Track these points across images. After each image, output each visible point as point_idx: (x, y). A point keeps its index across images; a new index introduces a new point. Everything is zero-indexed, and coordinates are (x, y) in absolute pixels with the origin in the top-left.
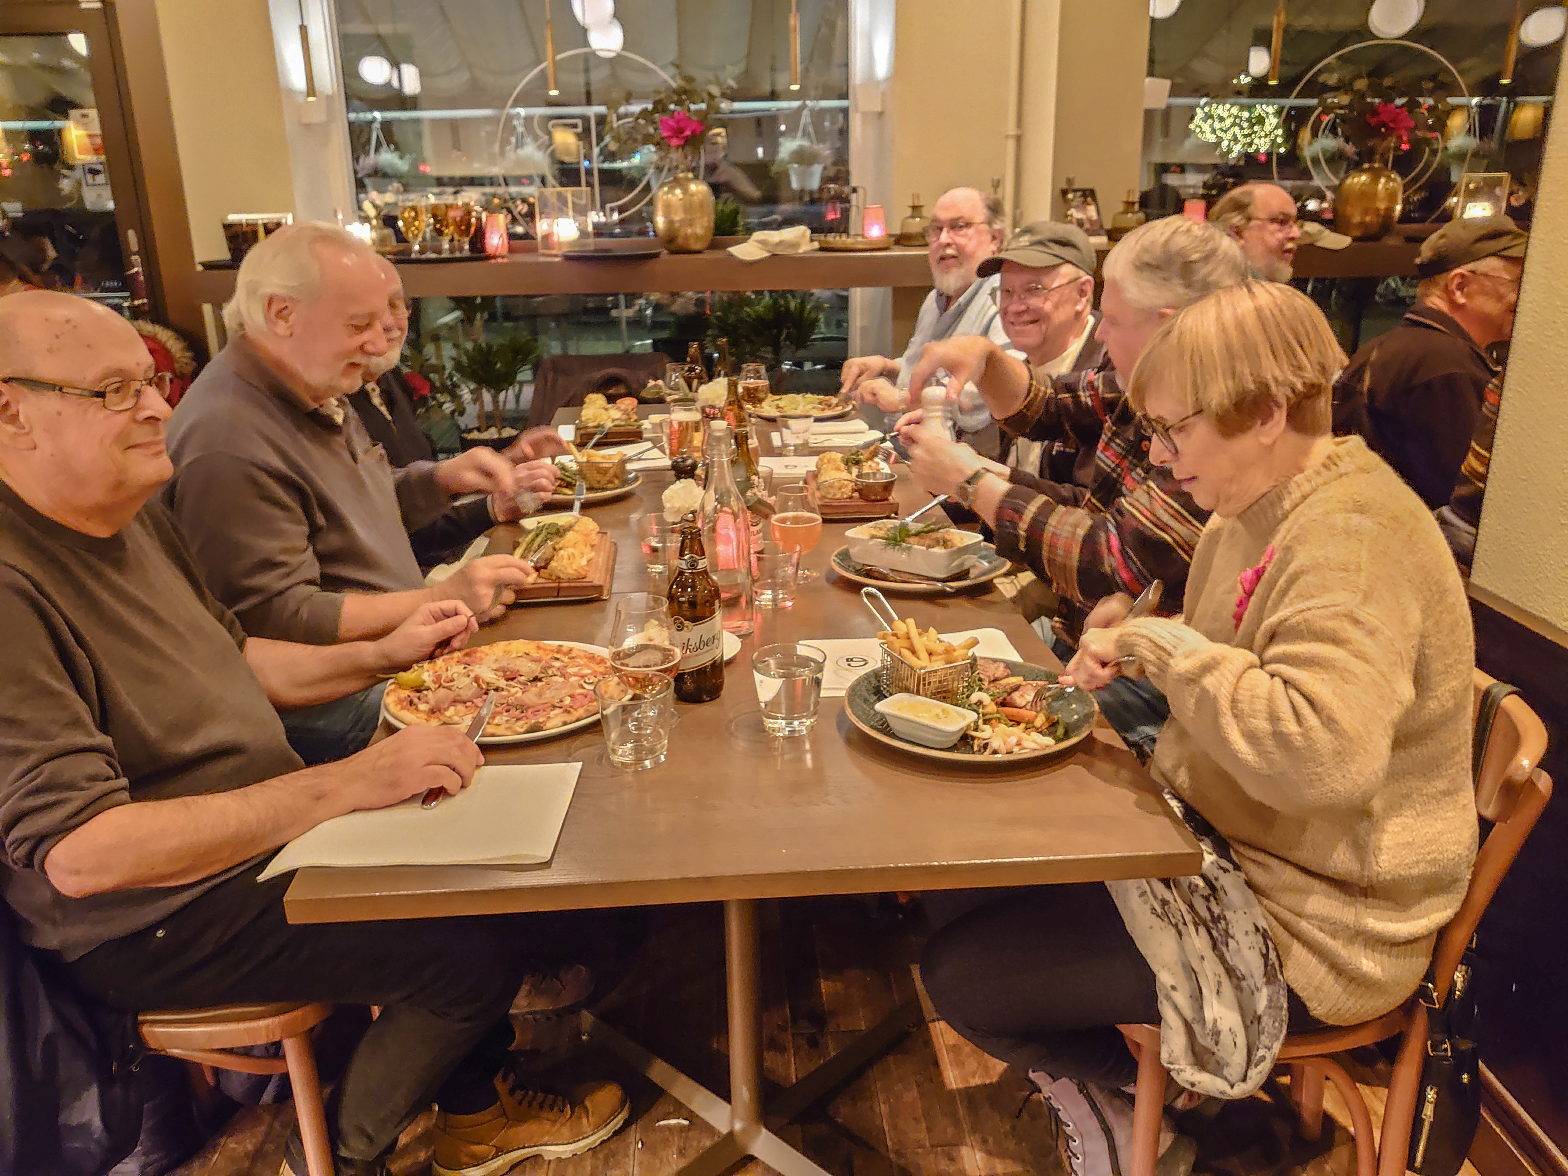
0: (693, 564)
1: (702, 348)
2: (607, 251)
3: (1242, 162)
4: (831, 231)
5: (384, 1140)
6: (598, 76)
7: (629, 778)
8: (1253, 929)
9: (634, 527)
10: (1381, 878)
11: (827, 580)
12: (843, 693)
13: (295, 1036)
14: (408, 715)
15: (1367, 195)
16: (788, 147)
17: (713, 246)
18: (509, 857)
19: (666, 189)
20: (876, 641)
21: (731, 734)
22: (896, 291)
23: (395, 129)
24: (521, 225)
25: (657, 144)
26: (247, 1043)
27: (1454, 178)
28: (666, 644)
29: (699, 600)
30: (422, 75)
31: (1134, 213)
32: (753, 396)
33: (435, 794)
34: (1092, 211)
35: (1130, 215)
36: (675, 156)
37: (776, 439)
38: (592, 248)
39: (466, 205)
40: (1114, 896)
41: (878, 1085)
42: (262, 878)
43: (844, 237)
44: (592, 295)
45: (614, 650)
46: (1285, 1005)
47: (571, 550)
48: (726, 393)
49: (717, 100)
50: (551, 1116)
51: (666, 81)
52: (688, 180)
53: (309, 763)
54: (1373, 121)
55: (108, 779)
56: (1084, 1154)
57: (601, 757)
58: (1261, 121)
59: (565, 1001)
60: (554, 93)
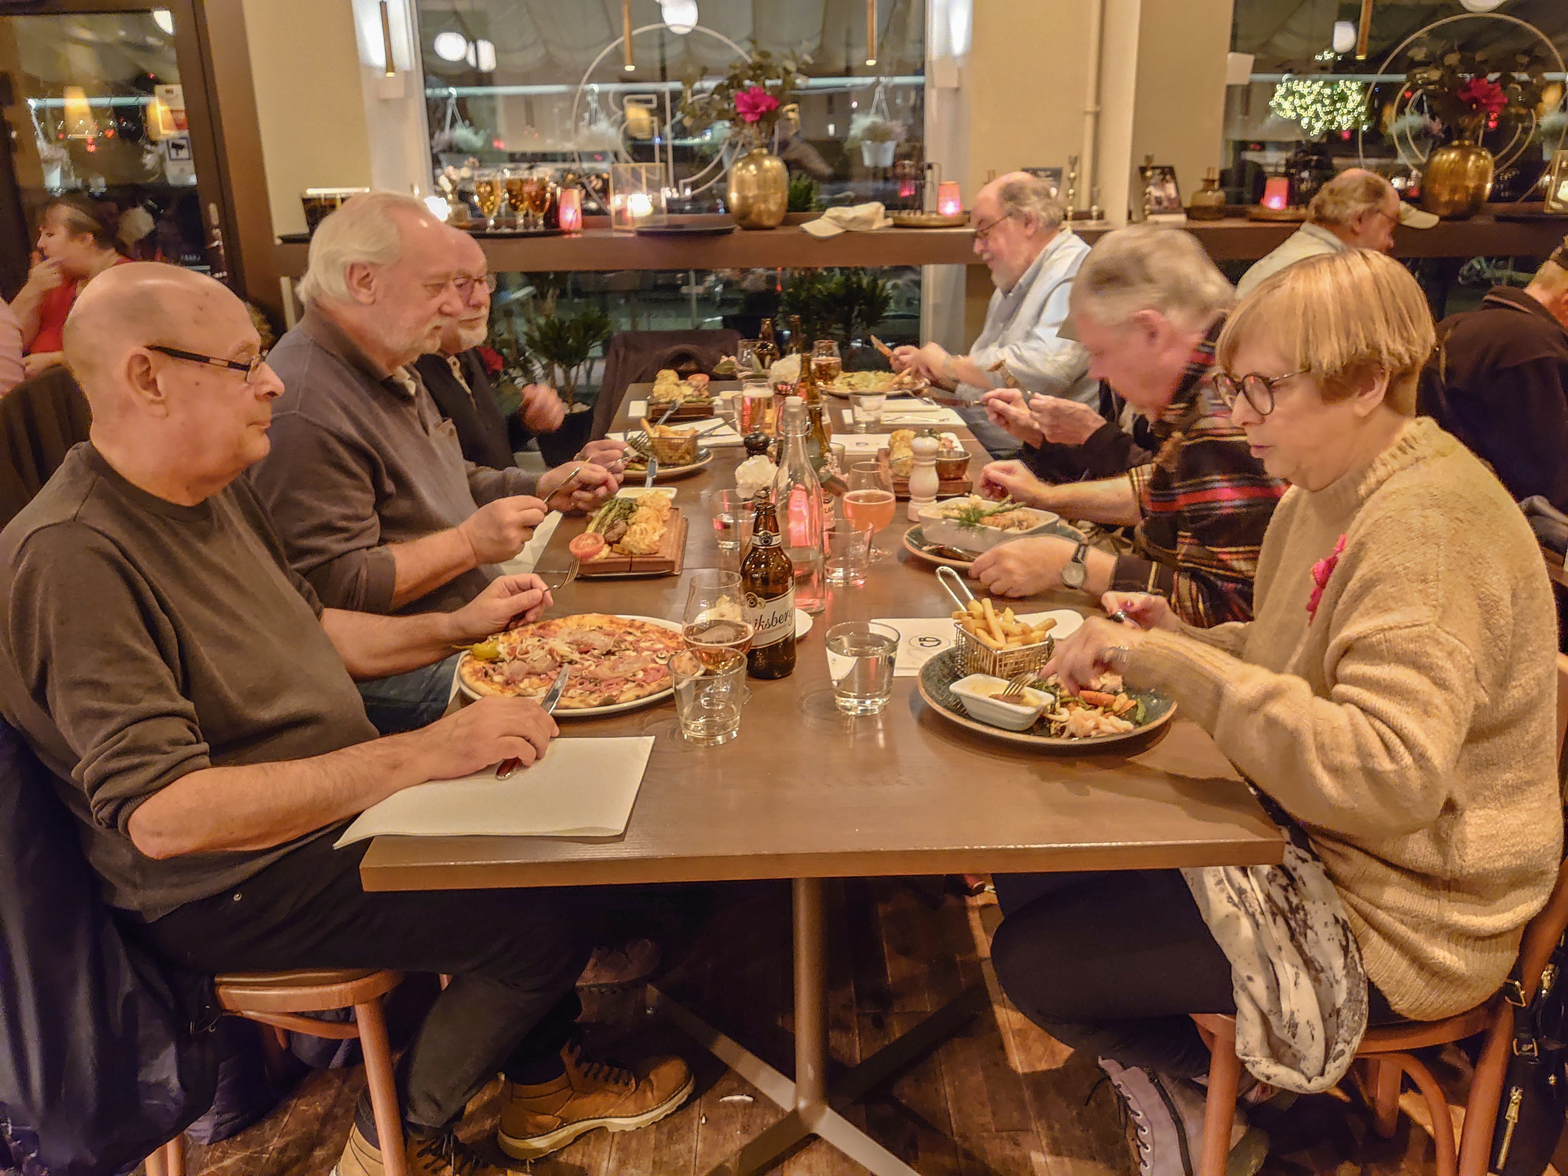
0: (767, 541)
1: (774, 324)
2: (681, 226)
3: (1324, 140)
4: (905, 207)
5: (454, 1108)
6: (673, 52)
7: (700, 754)
8: (1333, 920)
9: (705, 504)
10: (1465, 872)
11: (900, 558)
12: (916, 673)
13: (366, 1002)
14: (482, 686)
15: (1456, 172)
16: (861, 123)
17: (786, 222)
18: (581, 830)
19: (740, 165)
20: (952, 621)
21: (803, 711)
22: (970, 268)
23: (469, 105)
24: (595, 201)
25: (732, 120)
26: (318, 1007)
27: (1546, 156)
28: (739, 620)
29: (771, 576)
30: (497, 51)
31: (1214, 191)
32: (825, 373)
33: (510, 765)
34: (1171, 189)
35: (1209, 193)
36: (750, 131)
37: (847, 416)
38: (665, 223)
39: (541, 181)
40: (1189, 884)
41: (943, 1067)
42: (338, 845)
43: (918, 213)
44: (665, 271)
45: (687, 625)
46: (1366, 999)
47: (643, 525)
48: (798, 370)
49: (792, 75)
50: (616, 1089)
51: (741, 57)
52: (762, 156)
53: (384, 733)
54: (1464, 97)
55: (189, 743)
56: (1154, 1144)
57: (673, 732)
58: (1343, 98)
59: (632, 973)
60: (630, 68)
